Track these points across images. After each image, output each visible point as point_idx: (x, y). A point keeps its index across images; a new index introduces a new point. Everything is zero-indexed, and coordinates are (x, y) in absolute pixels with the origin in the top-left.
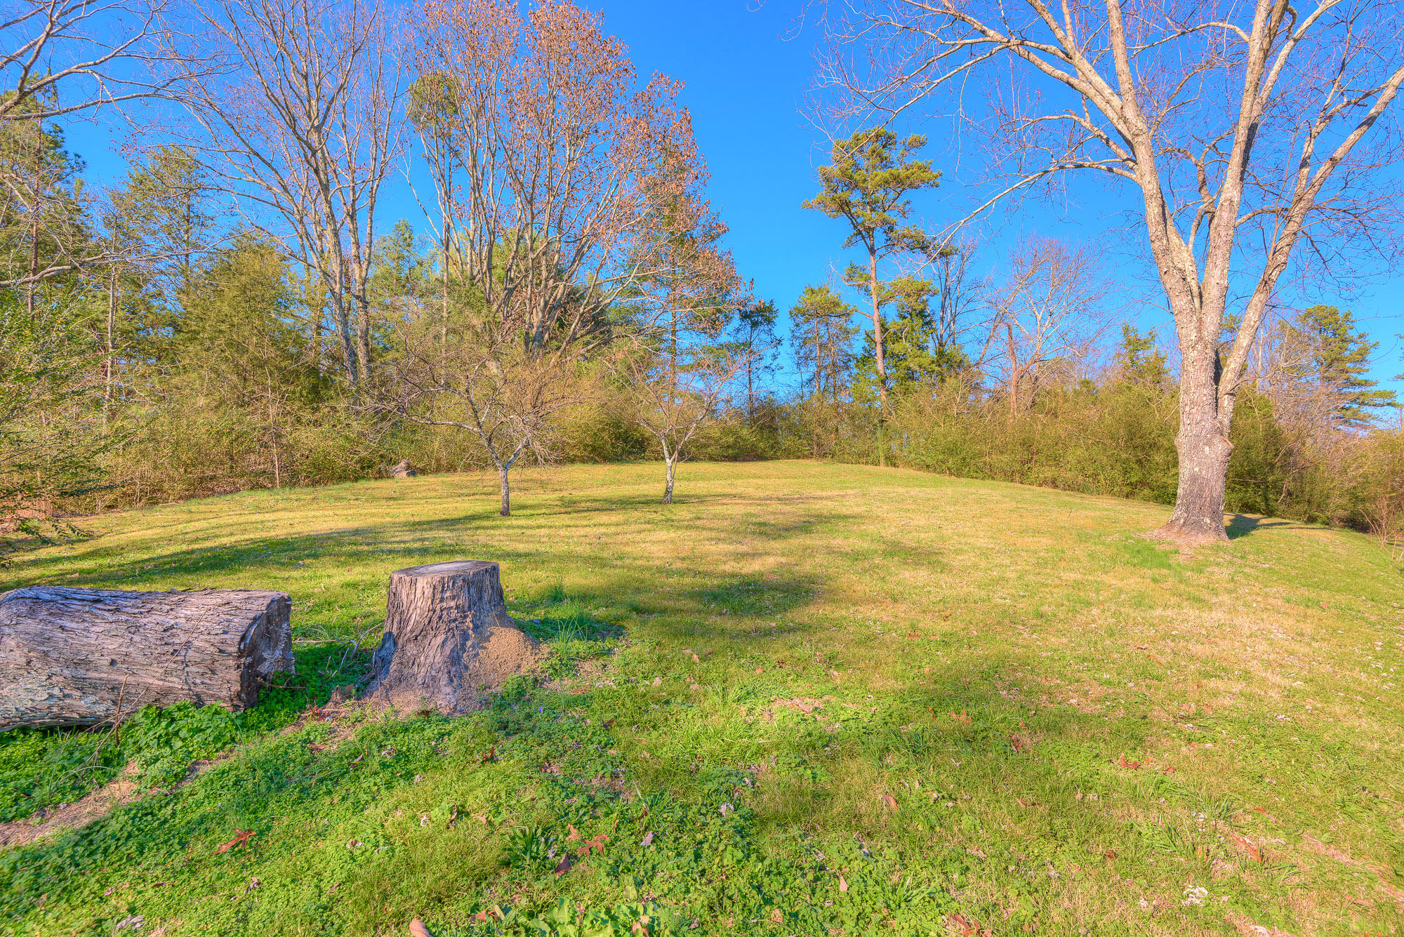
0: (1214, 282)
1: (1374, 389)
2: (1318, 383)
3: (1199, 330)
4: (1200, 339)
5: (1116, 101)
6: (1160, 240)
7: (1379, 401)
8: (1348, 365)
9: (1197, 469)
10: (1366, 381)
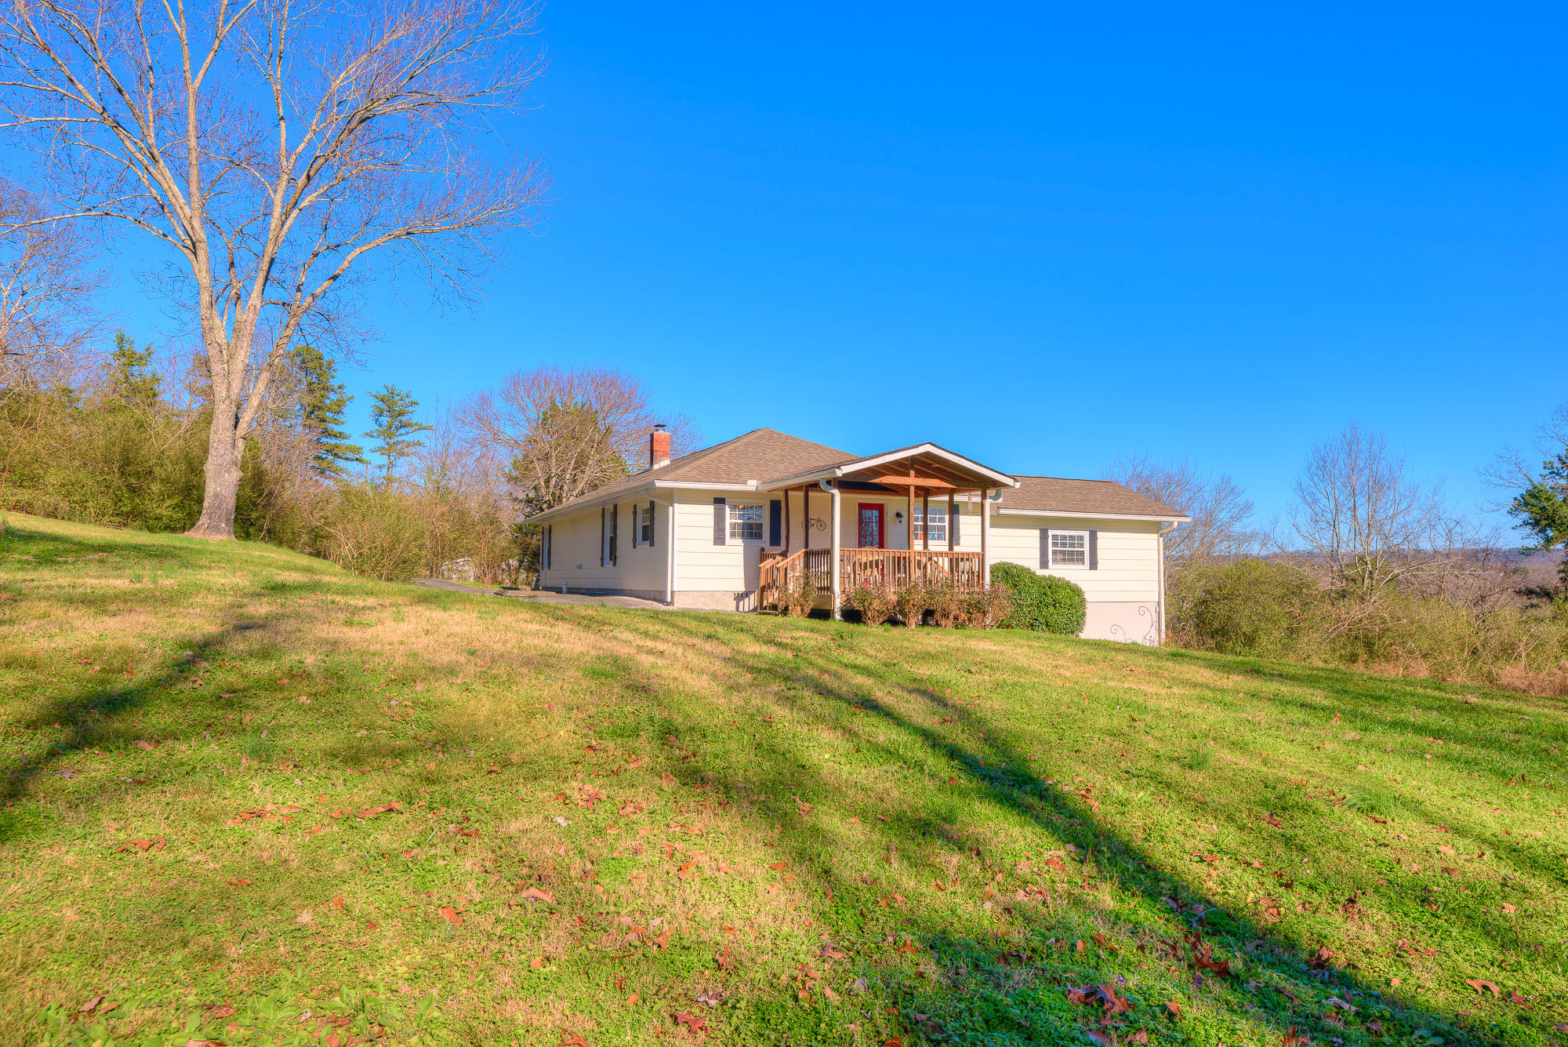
0: (240, 359)
1: (347, 442)
2: (300, 428)
3: (228, 391)
4: (229, 397)
5: (187, 211)
6: (208, 320)
7: (350, 455)
8: (328, 414)
9: (219, 489)
10: (341, 434)
